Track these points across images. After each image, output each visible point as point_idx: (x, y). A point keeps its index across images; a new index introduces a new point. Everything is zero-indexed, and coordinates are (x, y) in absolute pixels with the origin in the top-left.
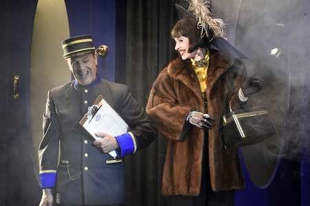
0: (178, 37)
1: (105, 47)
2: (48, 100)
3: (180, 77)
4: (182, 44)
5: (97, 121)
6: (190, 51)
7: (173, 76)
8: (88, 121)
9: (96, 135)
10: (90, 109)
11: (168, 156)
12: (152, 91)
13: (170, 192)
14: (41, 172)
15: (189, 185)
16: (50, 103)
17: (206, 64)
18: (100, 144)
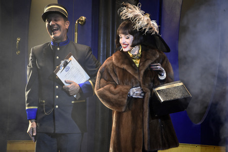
2: (31, 54)
5: (67, 71)
7: (119, 65)
8: (60, 71)
9: (65, 82)
10: (63, 62)
14: (27, 108)
16: (32, 57)
18: (68, 88)
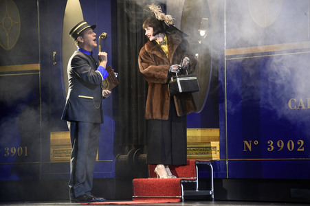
0: (147, 28)
1: (105, 34)
3: (155, 52)
4: (149, 32)
6: (154, 35)
7: (150, 51)
11: (148, 97)
12: (139, 60)
13: (150, 117)
15: (162, 114)
17: (165, 43)
